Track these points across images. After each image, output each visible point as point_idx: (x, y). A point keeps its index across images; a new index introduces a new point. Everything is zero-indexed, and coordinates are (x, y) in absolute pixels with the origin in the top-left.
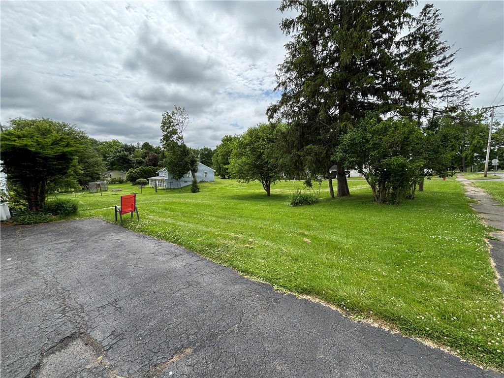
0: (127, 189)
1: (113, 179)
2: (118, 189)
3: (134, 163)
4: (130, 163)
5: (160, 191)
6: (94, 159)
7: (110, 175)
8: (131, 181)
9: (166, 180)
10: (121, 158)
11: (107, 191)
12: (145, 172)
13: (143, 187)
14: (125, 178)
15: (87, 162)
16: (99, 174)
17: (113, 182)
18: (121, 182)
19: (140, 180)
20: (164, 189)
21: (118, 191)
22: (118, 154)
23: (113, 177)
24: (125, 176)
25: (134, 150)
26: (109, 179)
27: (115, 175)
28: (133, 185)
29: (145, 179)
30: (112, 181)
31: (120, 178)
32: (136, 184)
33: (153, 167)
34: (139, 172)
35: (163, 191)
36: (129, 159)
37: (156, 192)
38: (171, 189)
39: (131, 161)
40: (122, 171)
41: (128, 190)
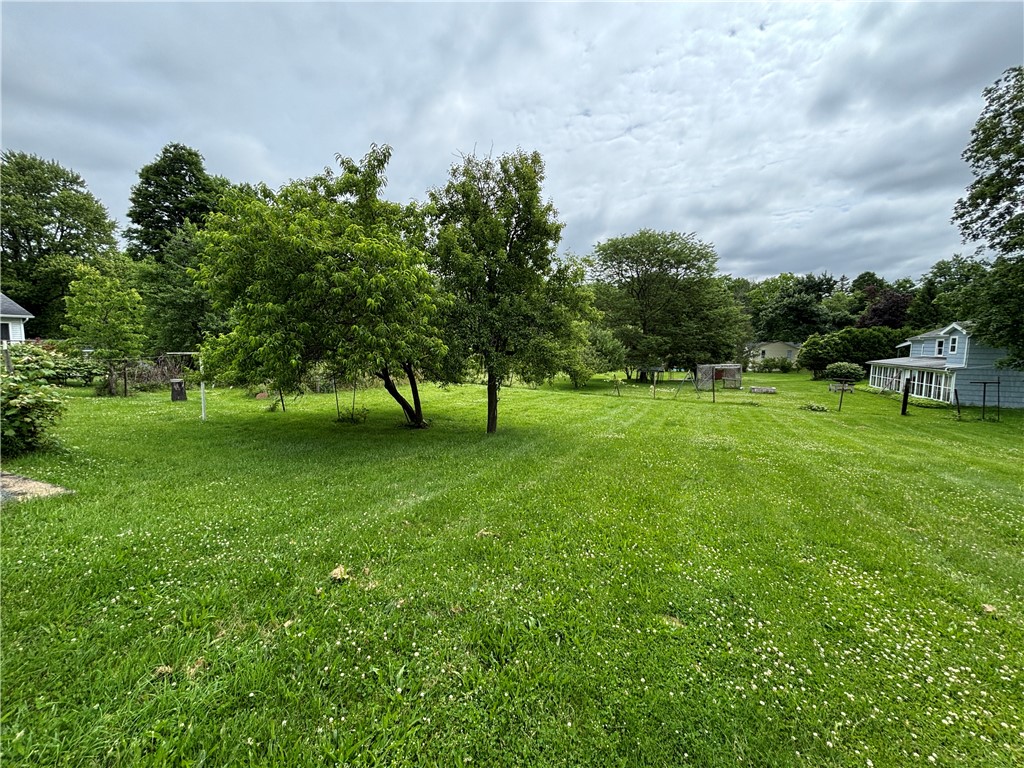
0: (794, 389)
1: (767, 361)
2: (768, 388)
3: (825, 322)
4: (815, 323)
5: (919, 411)
6: (723, 310)
7: (764, 352)
8: (811, 367)
9: (953, 371)
10: (791, 309)
11: (737, 389)
12: (859, 343)
13: (847, 387)
14: (794, 360)
15: (707, 317)
16: (732, 347)
17: (767, 368)
18: (785, 369)
19: (838, 367)
20: (939, 407)
21: (767, 393)
22: (786, 301)
23: (768, 356)
24: (794, 354)
25: (830, 289)
26: (759, 360)
27: (774, 351)
28: (815, 379)
29: (855, 366)
30: (766, 366)
31: (784, 360)
32: (823, 377)
33: (887, 329)
34: (837, 344)
35: (937, 414)
36: (813, 312)
37: (904, 412)
38: (984, 409)
39: (819, 315)
40: (791, 343)
41: (795, 394)
